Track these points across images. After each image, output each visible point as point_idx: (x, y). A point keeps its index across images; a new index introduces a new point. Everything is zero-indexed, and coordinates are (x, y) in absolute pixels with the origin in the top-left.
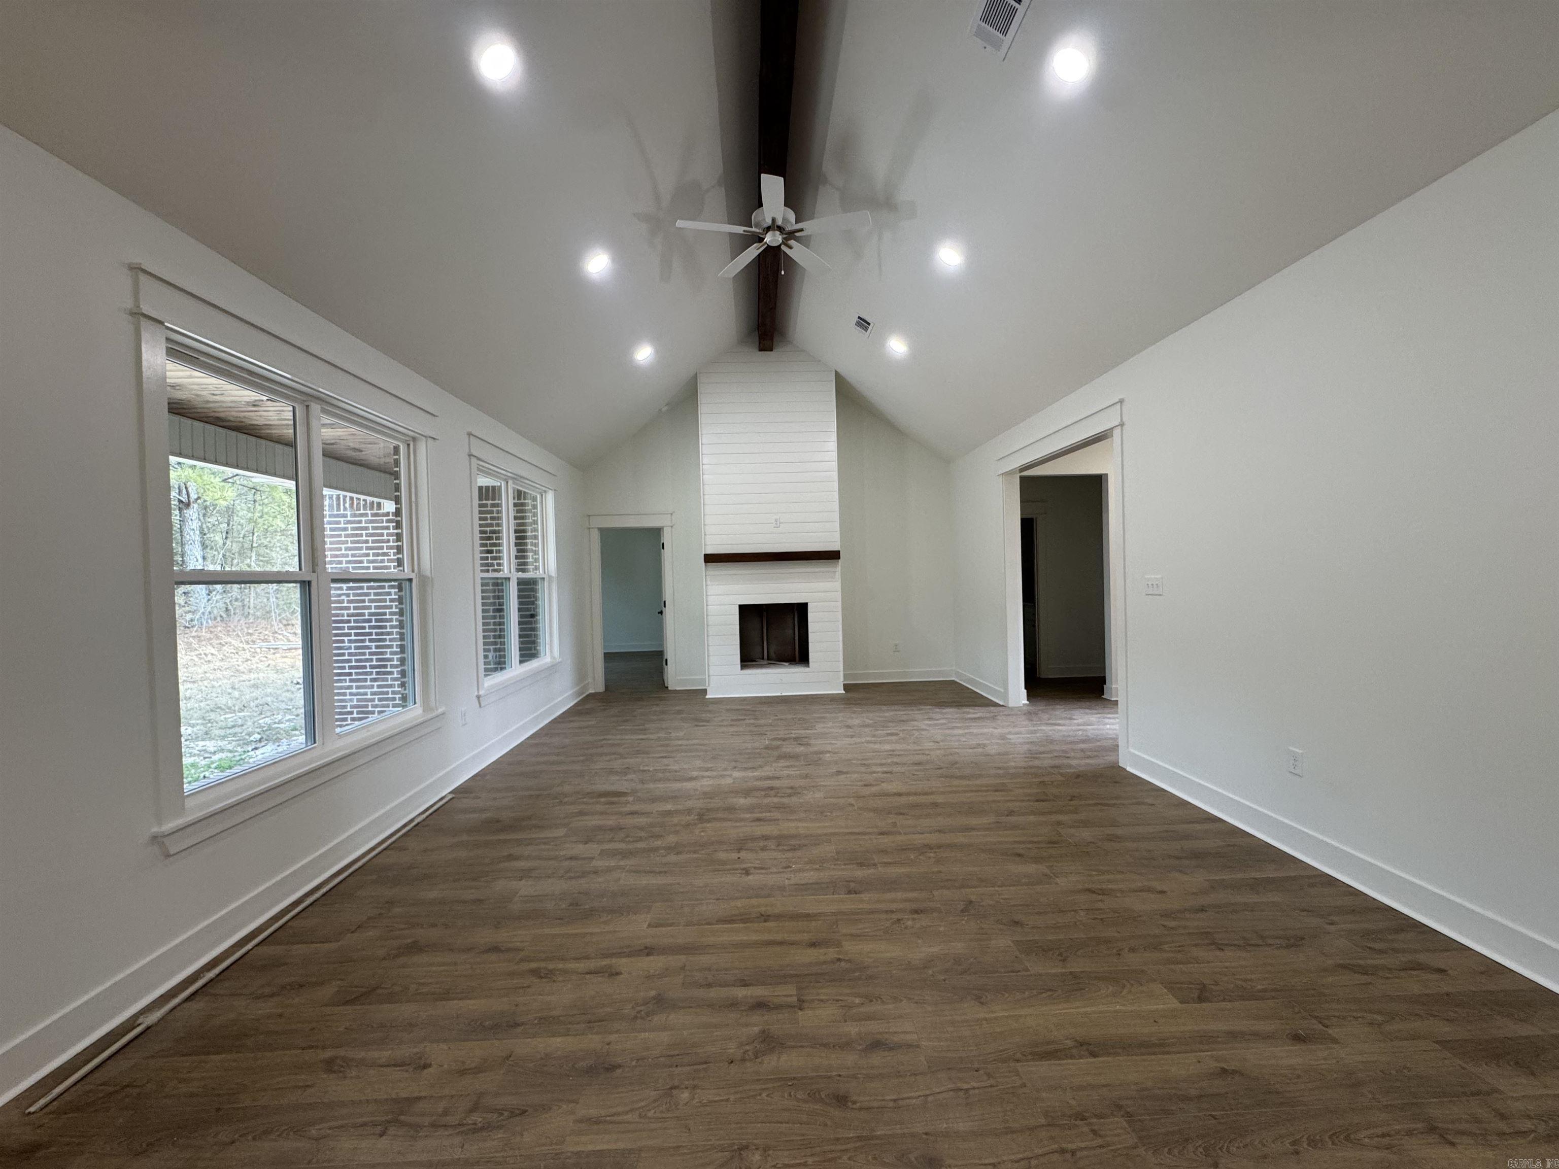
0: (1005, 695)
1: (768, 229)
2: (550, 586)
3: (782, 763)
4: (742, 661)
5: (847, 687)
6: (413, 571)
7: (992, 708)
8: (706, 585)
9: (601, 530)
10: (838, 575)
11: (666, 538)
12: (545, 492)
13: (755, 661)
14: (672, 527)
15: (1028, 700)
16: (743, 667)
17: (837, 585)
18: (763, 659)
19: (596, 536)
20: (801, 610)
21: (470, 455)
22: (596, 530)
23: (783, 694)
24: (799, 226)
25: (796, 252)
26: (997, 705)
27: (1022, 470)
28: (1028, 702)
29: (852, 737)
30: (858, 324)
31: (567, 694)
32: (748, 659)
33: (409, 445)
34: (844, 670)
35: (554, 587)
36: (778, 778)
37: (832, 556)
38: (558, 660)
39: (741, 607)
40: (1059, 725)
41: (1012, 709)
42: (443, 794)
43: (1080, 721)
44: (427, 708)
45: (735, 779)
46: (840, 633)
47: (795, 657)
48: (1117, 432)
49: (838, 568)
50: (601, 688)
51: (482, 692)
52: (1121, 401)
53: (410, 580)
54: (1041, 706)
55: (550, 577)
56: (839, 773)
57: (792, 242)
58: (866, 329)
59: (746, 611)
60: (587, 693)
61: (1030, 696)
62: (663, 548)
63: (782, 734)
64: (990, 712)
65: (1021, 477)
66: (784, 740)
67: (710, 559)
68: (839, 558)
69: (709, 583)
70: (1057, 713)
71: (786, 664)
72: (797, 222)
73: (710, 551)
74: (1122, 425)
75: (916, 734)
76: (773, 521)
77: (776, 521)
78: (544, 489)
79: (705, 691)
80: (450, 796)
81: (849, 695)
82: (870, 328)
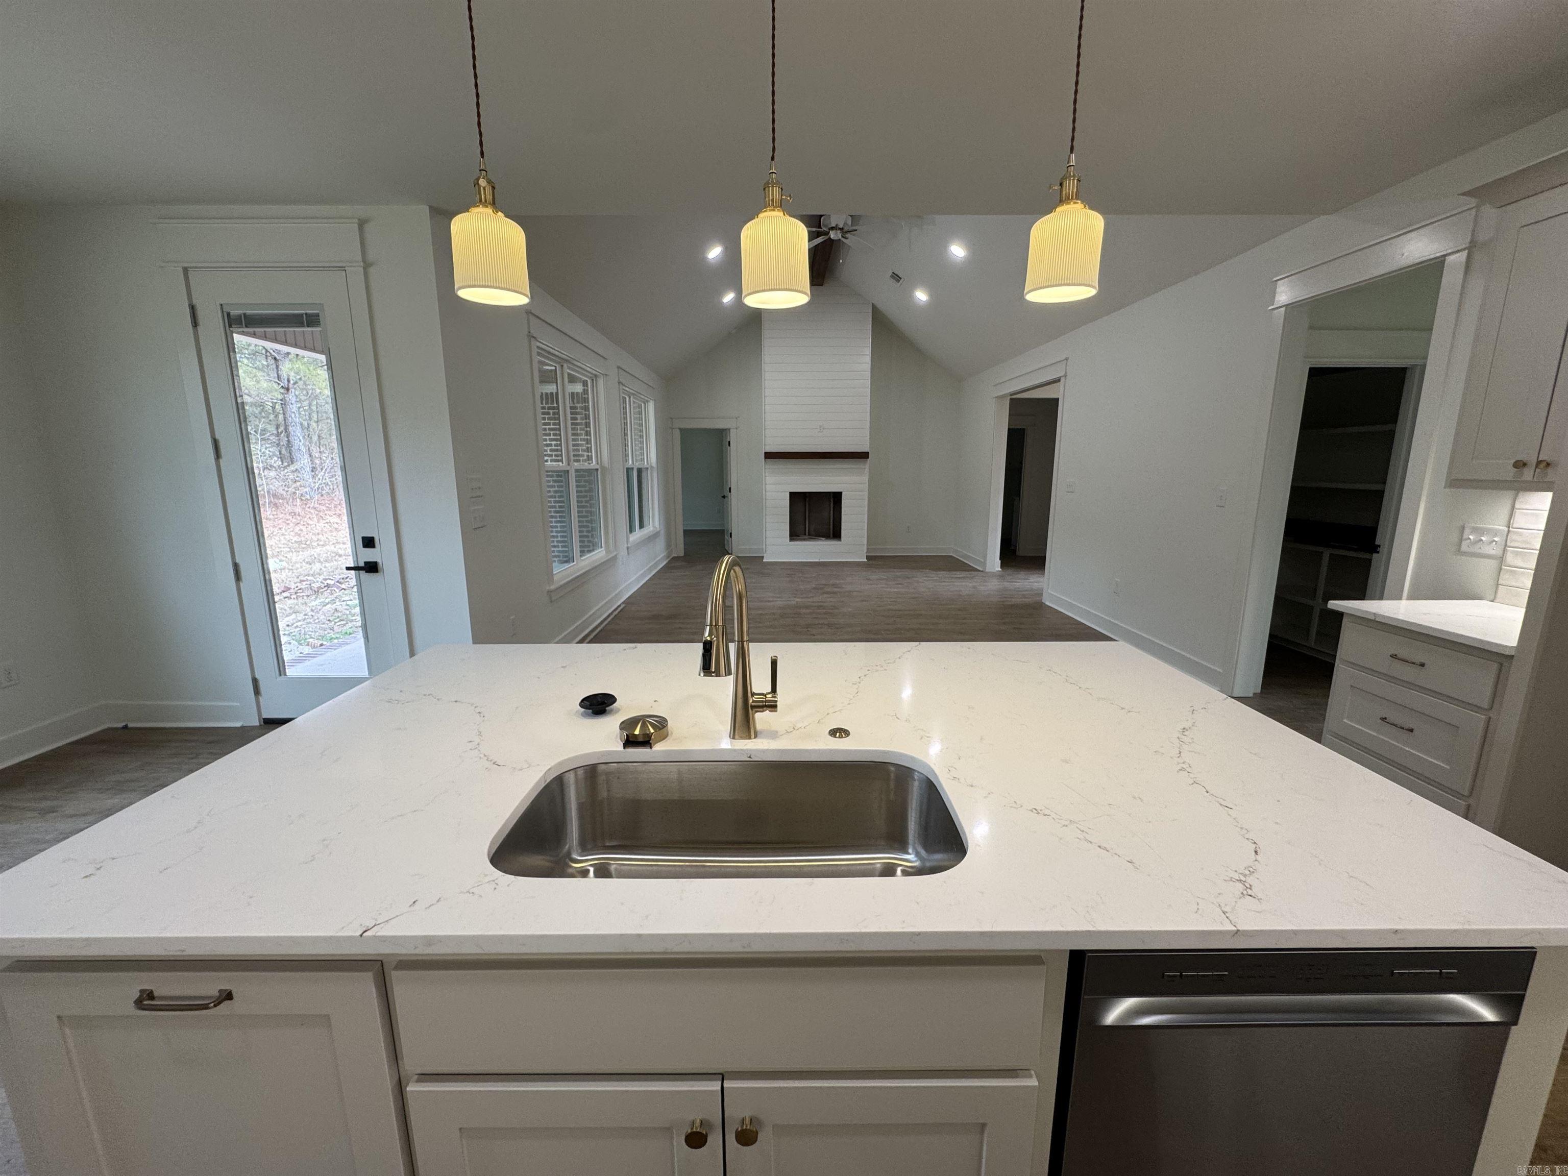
0: (984, 564)
1: (832, 228)
2: (651, 473)
3: (825, 595)
4: (791, 536)
5: (868, 557)
6: (598, 464)
7: (973, 572)
8: (765, 476)
9: (681, 430)
10: (867, 470)
11: (733, 437)
12: (647, 401)
13: (798, 536)
14: (737, 428)
15: (1001, 568)
16: (791, 540)
17: (866, 478)
18: (805, 534)
19: (677, 434)
20: (837, 497)
21: (619, 383)
22: (678, 430)
23: (821, 560)
24: (854, 228)
25: (851, 240)
26: (979, 571)
27: (1011, 395)
28: (1000, 569)
29: (871, 585)
30: (892, 277)
31: (661, 556)
32: (794, 535)
33: (593, 380)
34: (867, 545)
35: (655, 475)
36: (824, 602)
37: (864, 456)
38: (658, 529)
39: (791, 494)
40: (1015, 582)
41: (987, 573)
42: (619, 604)
43: (1032, 580)
44: (608, 551)
45: (797, 602)
46: (866, 516)
47: (830, 535)
48: (1062, 380)
49: (866, 466)
50: (682, 554)
51: (629, 545)
52: (1067, 359)
53: (597, 470)
54: (1010, 571)
55: (652, 467)
56: (863, 601)
57: (848, 235)
58: (898, 281)
59: (795, 497)
60: (672, 556)
61: (1003, 565)
62: (729, 445)
63: (823, 582)
64: (970, 574)
65: (1011, 399)
66: (825, 585)
67: (769, 456)
68: (868, 458)
69: (767, 474)
70: (1019, 576)
71: (823, 539)
72: (852, 226)
73: (769, 450)
74: (1065, 376)
75: (916, 584)
76: (818, 427)
77: (820, 427)
78: (646, 398)
79: (763, 557)
80: (622, 606)
81: (870, 562)
82: (901, 281)
